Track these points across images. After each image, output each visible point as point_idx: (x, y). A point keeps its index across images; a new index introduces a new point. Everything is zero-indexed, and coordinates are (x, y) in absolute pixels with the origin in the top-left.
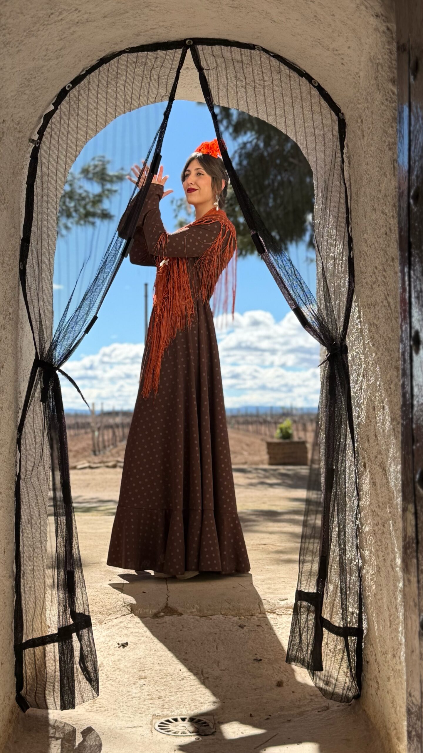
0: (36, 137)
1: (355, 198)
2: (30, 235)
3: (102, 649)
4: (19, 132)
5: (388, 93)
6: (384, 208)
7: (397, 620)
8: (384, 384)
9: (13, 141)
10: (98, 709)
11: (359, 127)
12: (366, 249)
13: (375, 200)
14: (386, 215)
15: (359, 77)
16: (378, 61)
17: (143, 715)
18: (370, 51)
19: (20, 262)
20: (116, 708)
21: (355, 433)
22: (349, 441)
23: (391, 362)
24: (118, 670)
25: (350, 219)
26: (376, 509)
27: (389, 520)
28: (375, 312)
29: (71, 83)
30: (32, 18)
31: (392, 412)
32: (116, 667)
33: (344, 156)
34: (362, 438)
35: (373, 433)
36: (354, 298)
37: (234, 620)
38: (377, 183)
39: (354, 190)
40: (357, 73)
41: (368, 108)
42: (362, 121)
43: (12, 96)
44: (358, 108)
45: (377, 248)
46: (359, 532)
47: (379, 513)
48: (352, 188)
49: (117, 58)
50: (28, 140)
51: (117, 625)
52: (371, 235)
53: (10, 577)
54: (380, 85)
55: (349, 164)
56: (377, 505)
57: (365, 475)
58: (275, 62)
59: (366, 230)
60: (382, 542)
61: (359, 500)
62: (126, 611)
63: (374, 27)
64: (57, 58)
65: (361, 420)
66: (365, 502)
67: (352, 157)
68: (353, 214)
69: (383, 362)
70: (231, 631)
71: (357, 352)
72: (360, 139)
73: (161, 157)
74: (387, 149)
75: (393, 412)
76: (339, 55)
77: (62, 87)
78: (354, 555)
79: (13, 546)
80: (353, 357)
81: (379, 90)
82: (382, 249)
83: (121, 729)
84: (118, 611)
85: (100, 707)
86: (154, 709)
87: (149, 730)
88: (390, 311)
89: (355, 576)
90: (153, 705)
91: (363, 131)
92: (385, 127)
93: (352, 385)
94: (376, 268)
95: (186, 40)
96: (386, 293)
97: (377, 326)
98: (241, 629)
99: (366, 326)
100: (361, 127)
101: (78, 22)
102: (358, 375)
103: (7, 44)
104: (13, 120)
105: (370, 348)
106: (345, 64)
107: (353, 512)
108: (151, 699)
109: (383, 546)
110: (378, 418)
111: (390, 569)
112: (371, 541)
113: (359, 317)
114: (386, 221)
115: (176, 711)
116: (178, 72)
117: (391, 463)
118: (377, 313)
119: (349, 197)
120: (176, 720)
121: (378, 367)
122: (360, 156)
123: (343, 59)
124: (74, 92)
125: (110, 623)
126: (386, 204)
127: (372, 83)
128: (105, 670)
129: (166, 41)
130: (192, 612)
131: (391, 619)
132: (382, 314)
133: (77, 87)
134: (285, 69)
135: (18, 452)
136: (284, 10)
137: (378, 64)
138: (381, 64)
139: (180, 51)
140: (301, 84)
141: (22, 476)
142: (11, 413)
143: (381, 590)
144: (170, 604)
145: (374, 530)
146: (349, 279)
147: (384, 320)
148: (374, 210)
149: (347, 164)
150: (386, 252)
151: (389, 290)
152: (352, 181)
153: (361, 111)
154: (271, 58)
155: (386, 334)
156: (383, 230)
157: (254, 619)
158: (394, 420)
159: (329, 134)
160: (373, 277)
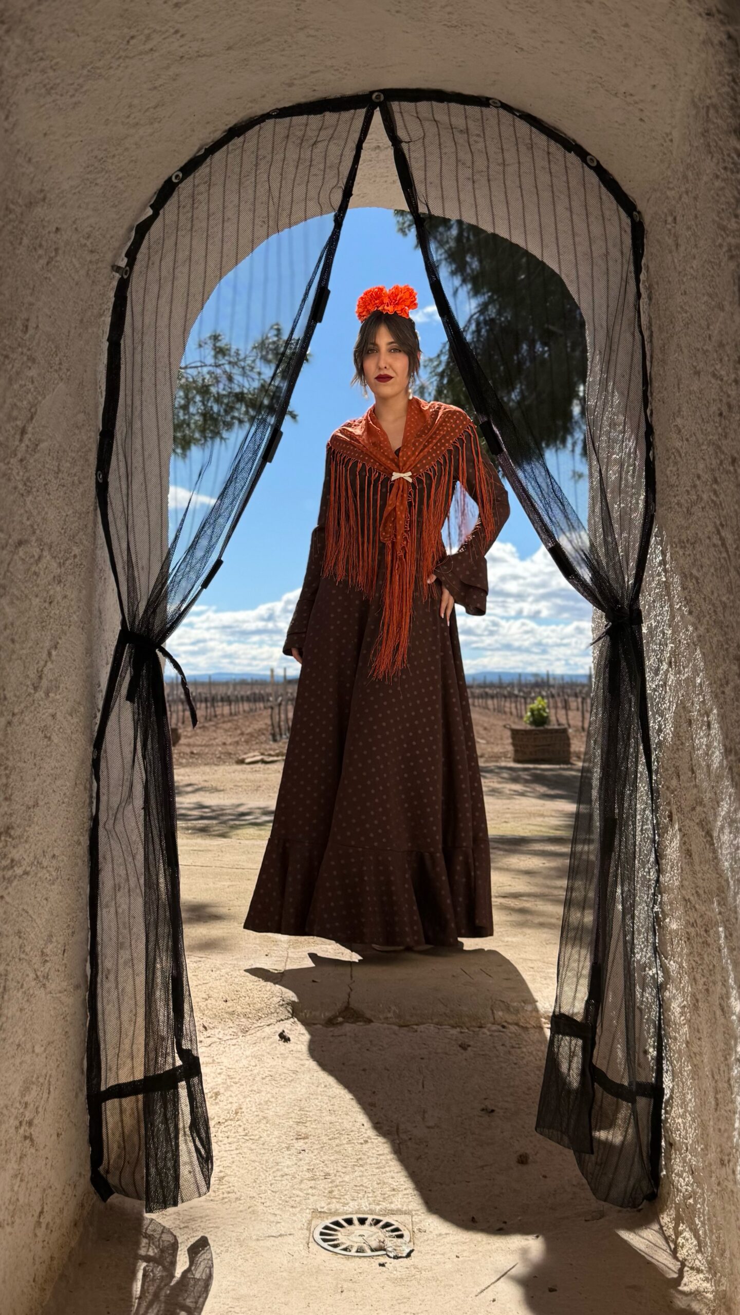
0: (123, 262)
1: (660, 356)
2: (113, 425)
3: (242, 1081)
4: (92, 252)
5: (729, 155)
6: (718, 367)
7: (730, 1107)
8: (710, 684)
9: (77, 266)
10: (225, 1195)
11: (670, 230)
12: (678, 444)
13: (699, 355)
14: (722, 380)
15: (671, 141)
16: (708, 101)
17: (298, 1209)
18: (692, 87)
19: (97, 471)
20: (255, 1195)
21: (653, 757)
22: (642, 768)
23: (726, 646)
24: (264, 1121)
25: (649, 394)
26: (692, 898)
27: (717, 925)
28: (695, 555)
29: (181, 170)
30: (95, 41)
31: (726, 736)
32: (261, 1114)
33: (641, 285)
34: (667, 770)
35: (687, 765)
36: (655, 530)
37: (452, 1035)
38: (704, 323)
39: (657, 343)
40: (667, 135)
41: (687, 193)
42: (675, 219)
43: (71, 187)
44: (667, 198)
45: (701, 441)
46: (659, 925)
47: (697, 906)
48: (655, 340)
49: (257, 128)
50: (110, 268)
51: (268, 1038)
52: (690, 418)
53: (77, 987)
54: (712, 144)
55: (650, 299)
56: (694, 892)
57: (670, 833)
58: (523, 127)
59: (679, 411)
60: (703, 959)
61: (659, 872)
62: (284, 1013)
63: (701, 38)
64: (152, 123)
65: (665, 738)
66: (671, 878)
67: (656, 286)
68: (656, 384)
69: (708, 644)
70: (446, 1054)
71: (658, 622)
72: (671, 252)
73: (329, 292)
74: (726, 259)
75: (730, 737)
76: (636, 103)
77: (166, 178)
78: (649, 958)
79: (86, 935)
80: (650, 628)
81: (710, 152)
82: (711, 443)
83: (258, 1240)
84: (272, 1013)
85: (229, 1193)
86: (316, 1198)
87: (304, 1242)
88: (724, 555)
89: (650, 994)
90: (314, 1191)
91: (676, 237)
92: (721, 218)
93: (648, 676)
94: (699, 477)
95: (372, 93)
96: (718, 523)
97: (697, 579)
98: (462, 1051)
99: (676, 579)
100: (673, 231)
101: (182, 57)
102: (660, 661)
103: (52, 88)
104: (76, 229)
105: (682, 616)
106: (646, 119)
107: (649, 887)
108: (313, 1179)
109: (705, 966)
110: (697, 741)
111: (719, 1012)
112: (682, 948)
113: (663, 563)
114: (722, 391)
115: (352, 1204)
116: (359, 148)
117: (722, 828)
118: (698, 556)
119: (648, 357)
120: (349, 1222)
121: (698, 651)
122: (669, 282)
123: (642, 110)
124: (185, 188)
125: (258, 1034)
126: (721, 360)
127: (696, 144)
128: (244, 1120)
129: (338, 96)
130: (387, 1018)
131: (718, 1096)
132: (709, 559)
133: (190, 178)
134: (541, 140)
135: (94, 781)
136: (539, 24)
137: (708, 107)
138: (715, 106)
139: (362, 112)
140: (569, 165)
141: (102, 818)
142: (75, 720)
143: (700, 1039)
144: (354, 1005)
145: (687, 933)
146: (647, 497)
147: (712, 570)
148: (698, 373)
149: (646, 300)
150: (719, 447)
151: (725, 517)
152: (655, 329)
153: (673, 202)
154: (517, 120)
155: (716, 595)
156: (714, 408)
157: (484, 1033)
158: (731, 751)
159: (615, 253)
160: (693, 492)
